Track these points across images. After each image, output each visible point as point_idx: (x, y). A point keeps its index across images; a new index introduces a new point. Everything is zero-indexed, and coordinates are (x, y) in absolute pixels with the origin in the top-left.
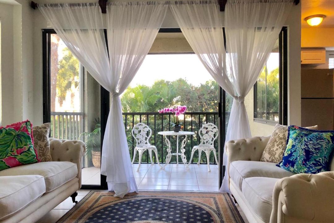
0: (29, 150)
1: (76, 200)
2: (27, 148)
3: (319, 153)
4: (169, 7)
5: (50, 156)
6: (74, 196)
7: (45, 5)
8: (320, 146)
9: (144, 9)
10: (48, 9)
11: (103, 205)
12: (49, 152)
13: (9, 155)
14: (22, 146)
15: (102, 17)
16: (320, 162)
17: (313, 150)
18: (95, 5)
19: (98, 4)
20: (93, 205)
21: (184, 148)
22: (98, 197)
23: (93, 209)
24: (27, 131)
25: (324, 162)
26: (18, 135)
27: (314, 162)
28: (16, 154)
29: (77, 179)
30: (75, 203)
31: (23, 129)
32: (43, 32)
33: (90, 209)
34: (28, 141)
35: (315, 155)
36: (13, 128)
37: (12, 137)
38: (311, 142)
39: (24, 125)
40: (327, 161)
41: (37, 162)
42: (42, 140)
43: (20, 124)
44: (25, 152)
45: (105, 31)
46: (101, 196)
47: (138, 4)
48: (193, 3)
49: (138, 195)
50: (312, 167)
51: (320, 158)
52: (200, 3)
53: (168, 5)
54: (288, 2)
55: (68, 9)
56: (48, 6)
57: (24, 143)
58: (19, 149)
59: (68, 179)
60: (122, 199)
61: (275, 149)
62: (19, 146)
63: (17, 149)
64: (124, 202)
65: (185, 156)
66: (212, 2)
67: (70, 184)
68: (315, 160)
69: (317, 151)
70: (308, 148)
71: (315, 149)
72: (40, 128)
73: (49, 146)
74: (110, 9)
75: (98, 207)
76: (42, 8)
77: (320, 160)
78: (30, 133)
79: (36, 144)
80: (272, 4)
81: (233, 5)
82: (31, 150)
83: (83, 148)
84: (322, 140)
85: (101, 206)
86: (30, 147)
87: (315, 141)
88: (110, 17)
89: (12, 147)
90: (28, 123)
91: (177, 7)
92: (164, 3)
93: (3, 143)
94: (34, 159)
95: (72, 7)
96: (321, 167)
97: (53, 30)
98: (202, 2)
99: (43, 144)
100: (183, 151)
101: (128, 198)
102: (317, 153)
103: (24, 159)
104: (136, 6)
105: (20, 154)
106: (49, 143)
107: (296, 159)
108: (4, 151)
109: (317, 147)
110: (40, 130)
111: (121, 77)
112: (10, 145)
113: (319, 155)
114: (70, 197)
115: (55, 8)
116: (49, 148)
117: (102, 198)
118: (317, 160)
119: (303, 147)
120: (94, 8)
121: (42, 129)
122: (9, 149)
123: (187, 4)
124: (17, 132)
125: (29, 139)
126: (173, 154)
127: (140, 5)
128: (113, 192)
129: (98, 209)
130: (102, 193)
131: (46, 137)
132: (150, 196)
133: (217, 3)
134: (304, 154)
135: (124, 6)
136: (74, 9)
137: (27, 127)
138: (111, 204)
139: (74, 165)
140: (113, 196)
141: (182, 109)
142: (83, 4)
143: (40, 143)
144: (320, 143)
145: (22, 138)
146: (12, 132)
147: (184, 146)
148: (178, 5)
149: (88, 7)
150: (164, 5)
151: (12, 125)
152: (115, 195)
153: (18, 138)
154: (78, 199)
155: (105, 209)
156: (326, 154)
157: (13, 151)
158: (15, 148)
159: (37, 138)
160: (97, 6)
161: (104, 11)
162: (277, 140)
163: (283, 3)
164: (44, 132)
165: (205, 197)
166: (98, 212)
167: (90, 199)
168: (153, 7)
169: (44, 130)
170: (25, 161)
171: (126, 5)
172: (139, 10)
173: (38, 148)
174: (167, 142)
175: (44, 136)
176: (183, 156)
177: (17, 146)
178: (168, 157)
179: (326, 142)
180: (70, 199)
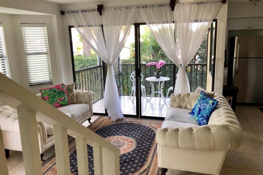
0: (64, 99)
1: (90, 122)
2: (63, 98)
3: (205, 111)
4: (139, 9)
5: (76, 100)
6: (89, 120)
7: (69, 12)
8: (206, 107)
9: (124, 12)
10: (70, 15)
11: (104, 125)
12: (75, 98)
13: (55, 102)
14: (61, 97)
15: (100, 18)
16: (204, 116)
17: (202, 109)
18: (96, 11)
19: (97, 10)
20: (98, 125)
21: (162, 89)
22: (103, 120)
23: (98, 128)
24: (63, 89)
25: (206, 116)
26: (59, 92)
27: (201, 115)
28: (59, 101)
29: (90, 112)
30: (90, 124)
31: (61, 88)
32: (69, 27)
33: (97, 127)
34: (64, 94)
35: (202, 112)
36: (56, 88)
37: (56, 93)
38: (203, 104)
39: (61, 86)
40: (208, 116)
41: (68, 105)
42: (71, 93)
43: (59, 86)
44: (63, 100)
45: (102, 26)
46: (104, 120)
47: (120, 9)
48: (153, 7)
49: (123, 120)
50: (200, 118)
51: (205, 114)
52: (158, 6)
53: (138, 9)
54: (217, 3)
55: (80, 14)
56: (70, 13)
57: (62, 96)
58: (60, 99)
59: (84, 113)
60: (114, 122)
61: (192, 103)
62: (60, 97)
63: (59, 99)
64: (114, 124)
65: (163, 94)
66: (166, 6)
67: (84, 116)
68: (202, 115)
69: (204, 110)
70: (201, 107)
71: (203, 108)
72: (70, 86)
73: (75, 95)
74: (104, 13)
75: (101, 126)
76: (67, 14)
77: (204, 115)
78: (64, 90)
79: (68, 95)
80: (206, 5)
81: (179, 6)
82: (65, 99)
83: (93, 95)
84: (208, 104)
85: (102, 126)
86: (65, 97)
87: (205, 104)
88: (104, 18)
89: (57, 98)
90: (63, 85)
91: (144, 10)
92: (136, 8)
93: (52, 96)
94: (67, 104)
95: (83, 12)
96: (204, 118)
97: (73, 26)
98: (159, 6)
99: (72, 95)
100: (162, 90)
101: (118, 122)
102: (204, 111)
103: (62, 103)
104: (119, 10)
105: (61, 101)
106: (75, 94)
107: (195, 112)
108: (53, 100)
109: (204, 108)
110: (70, 87)
111: (112, 54)
112: (55, 97)
113: (204, 112)
114: (87, 120)
115: (74, 14)
116: (75, 97)
117: (104, 121)
118: (203, 114)
119: (199, 106)
120: (95, 13)
121: (71, 87)
122: (55, 99)
123: (150, 8)
124: (58, 90)
125: (64, 93)
126: (156, 92)
127: (121, 9)
128: (110, 117)
129: (100, 127)
130: (105, 118)
131: (73, 91)
132: (129, 122)
133: (169, 6)
134: (198, 110)
135: (112, 11)
136: (84, 14)
137: (63, 87)
138: (108, 125)
139: (88, 106)
140: (110, 120)
141: (161, 64)
142: (88, 10)
143: (70, 94)
144: (207, 105)
145: (61, 93)
146: (56, 91)
147: (163, 87)
148: (144, 9)
149: (92, 12)
150: (136, 9)
151: (56, 87)
152: (111, 120)
153: (59, 94)
154: (91, 121)
155: (104, 128)
156: (208, 112)
157: (57, 100)
158: (58, 98)
159: (68, 92)
160: (96, 12)
161: (101, 14)
162: (194, 98)
163: (213, 4)
164: (72, 88)
165: (160, 124)
166: (100, 129)
167: (98, 121)
168: (129, 11)
169: (72, 87)
170: (64, 104)
171: (113, 10)
172: (121, 12)
173: (69, 97)
174: (152, 85)
175: (72, 90)
176: (162, 94)
177: (59, 97)
178: (152, 94)
179: (209, 106)
180: (87, 121)
